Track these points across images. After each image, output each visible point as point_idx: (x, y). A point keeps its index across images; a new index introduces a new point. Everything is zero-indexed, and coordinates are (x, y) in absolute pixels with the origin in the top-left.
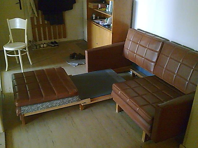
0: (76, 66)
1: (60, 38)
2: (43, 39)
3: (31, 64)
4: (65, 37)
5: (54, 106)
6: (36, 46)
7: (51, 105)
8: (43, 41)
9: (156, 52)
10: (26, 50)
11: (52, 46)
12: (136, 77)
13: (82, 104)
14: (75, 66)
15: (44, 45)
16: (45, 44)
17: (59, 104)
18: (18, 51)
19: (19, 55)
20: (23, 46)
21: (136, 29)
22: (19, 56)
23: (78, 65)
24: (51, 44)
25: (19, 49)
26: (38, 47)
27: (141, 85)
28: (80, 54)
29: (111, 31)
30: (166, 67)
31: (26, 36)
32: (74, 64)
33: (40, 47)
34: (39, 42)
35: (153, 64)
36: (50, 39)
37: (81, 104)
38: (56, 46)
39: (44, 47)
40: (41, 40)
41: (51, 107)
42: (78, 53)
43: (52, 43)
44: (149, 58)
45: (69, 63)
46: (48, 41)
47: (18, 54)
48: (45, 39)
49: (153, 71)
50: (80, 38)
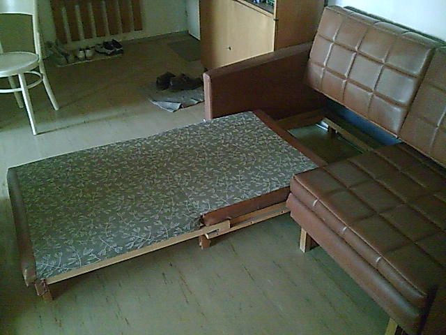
0: (175, 111)
1: (126, 30)
2: (82, 34)
3: (56, 109)
4: (139, 27)
5: (129, 250)
6: (66, 56)
7: (121, 248)
8: (84, 42)
9: (411, 76)
10: (39, 72)
11: (106, 54)
12: (339, 138)
13: (207, 236)
14: (172, 111)
15: (85, 52)
16: (88, 49)
17: (143, 243)
18: (17, 76)
19: (22, 89)
20: (31, 63)
21: (342, 6)
22: (21, 92)
23: (180, 107)
24: (104, 48)
25: (19, 71)
26: (71, 58)
27: (371, 178)
28: (183, 75)
29: (273, 14)
30: (442, 123)
31: (36, 35)
32: (169, 104)
33: (76, 57)
34: (72, 45)
35: (398, 110)
36: (101, 34)
37: (204, 235)
38: (119, 52)
39: (86, 58)
40: (79, 40)
41: (122, 252)
42: (177, 74)
43: (106, 45)
44: (388, 95)
45: (154, 103)
46: (96, 40)
47: (20, 87)
48: (88, 35)
49: (400, 131)
50: (179, 29)
